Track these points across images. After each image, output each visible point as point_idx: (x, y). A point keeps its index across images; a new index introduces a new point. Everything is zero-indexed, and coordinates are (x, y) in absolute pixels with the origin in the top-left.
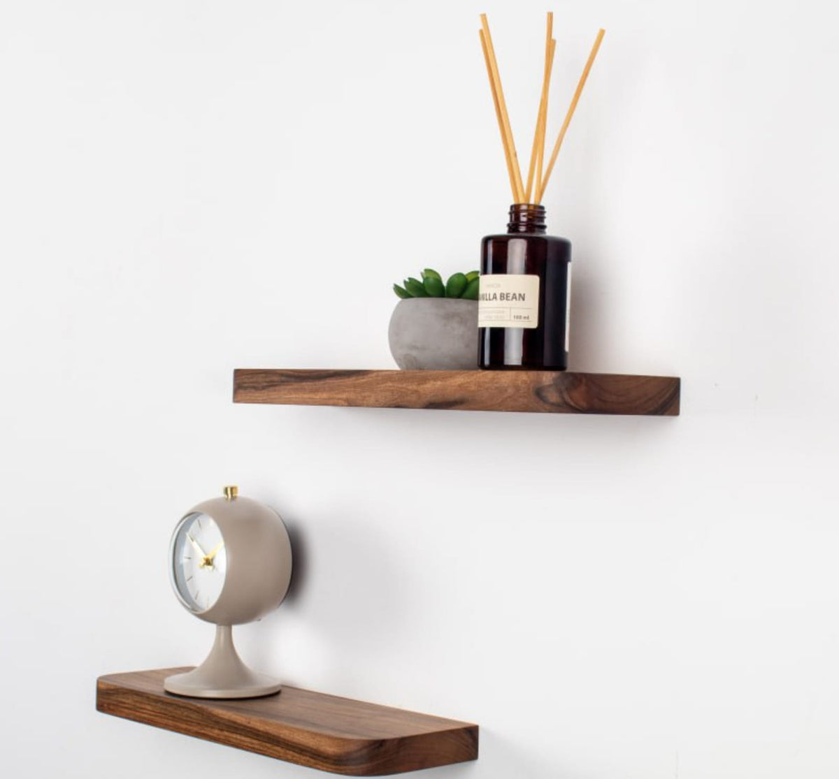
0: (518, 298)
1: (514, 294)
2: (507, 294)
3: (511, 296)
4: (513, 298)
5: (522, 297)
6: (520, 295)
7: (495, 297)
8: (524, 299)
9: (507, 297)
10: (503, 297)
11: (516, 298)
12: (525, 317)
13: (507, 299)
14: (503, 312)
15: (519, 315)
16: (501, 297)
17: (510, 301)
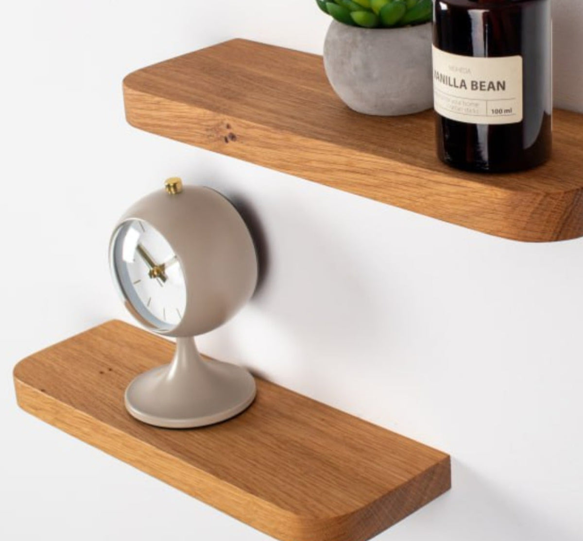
0: (496, 88)
1: (491, 83)
2: (481, 83)
3: (487, 85)
4: (489, 88)
5: (502, 86)
6: (499, 83)
7: (463, 84)
8: (503, 88)
9: (481, 86)
10: (474, 85)
11: (493, 88)
12: (507, 111)
13: (481, 89)
14: (477, 105)
15: (499, 108)
16: (472, 85)
17: (486, 92)
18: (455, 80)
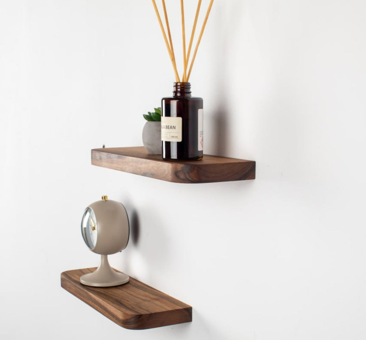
1: (171, 126)
2: (168, 126)
3: (170, 127)
4: (170, 128)
6: (173, 126)
8: (175, 128)
9: (168, 127)
11: (172, 128)
12: (176, 137)
13: (168, 129)
14: (167, 134)
15: (173, 136)
16: (166, 127)
17: (170, 129)
18: (164, 126)
